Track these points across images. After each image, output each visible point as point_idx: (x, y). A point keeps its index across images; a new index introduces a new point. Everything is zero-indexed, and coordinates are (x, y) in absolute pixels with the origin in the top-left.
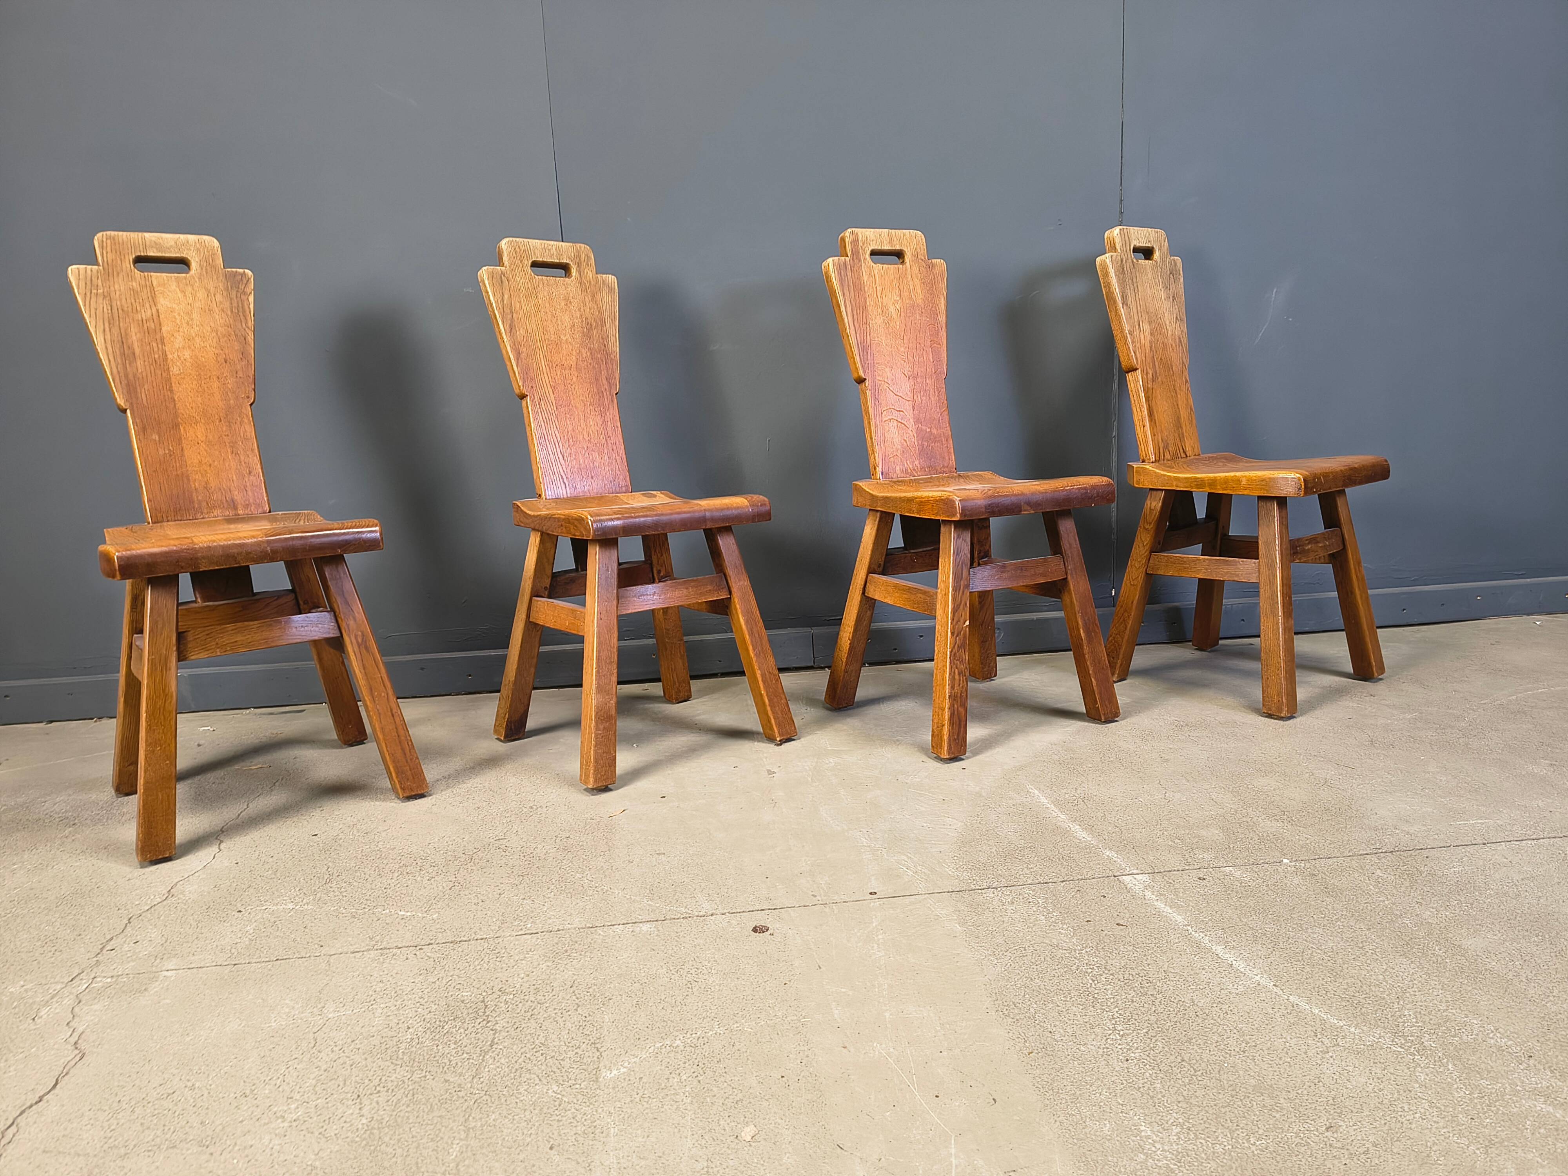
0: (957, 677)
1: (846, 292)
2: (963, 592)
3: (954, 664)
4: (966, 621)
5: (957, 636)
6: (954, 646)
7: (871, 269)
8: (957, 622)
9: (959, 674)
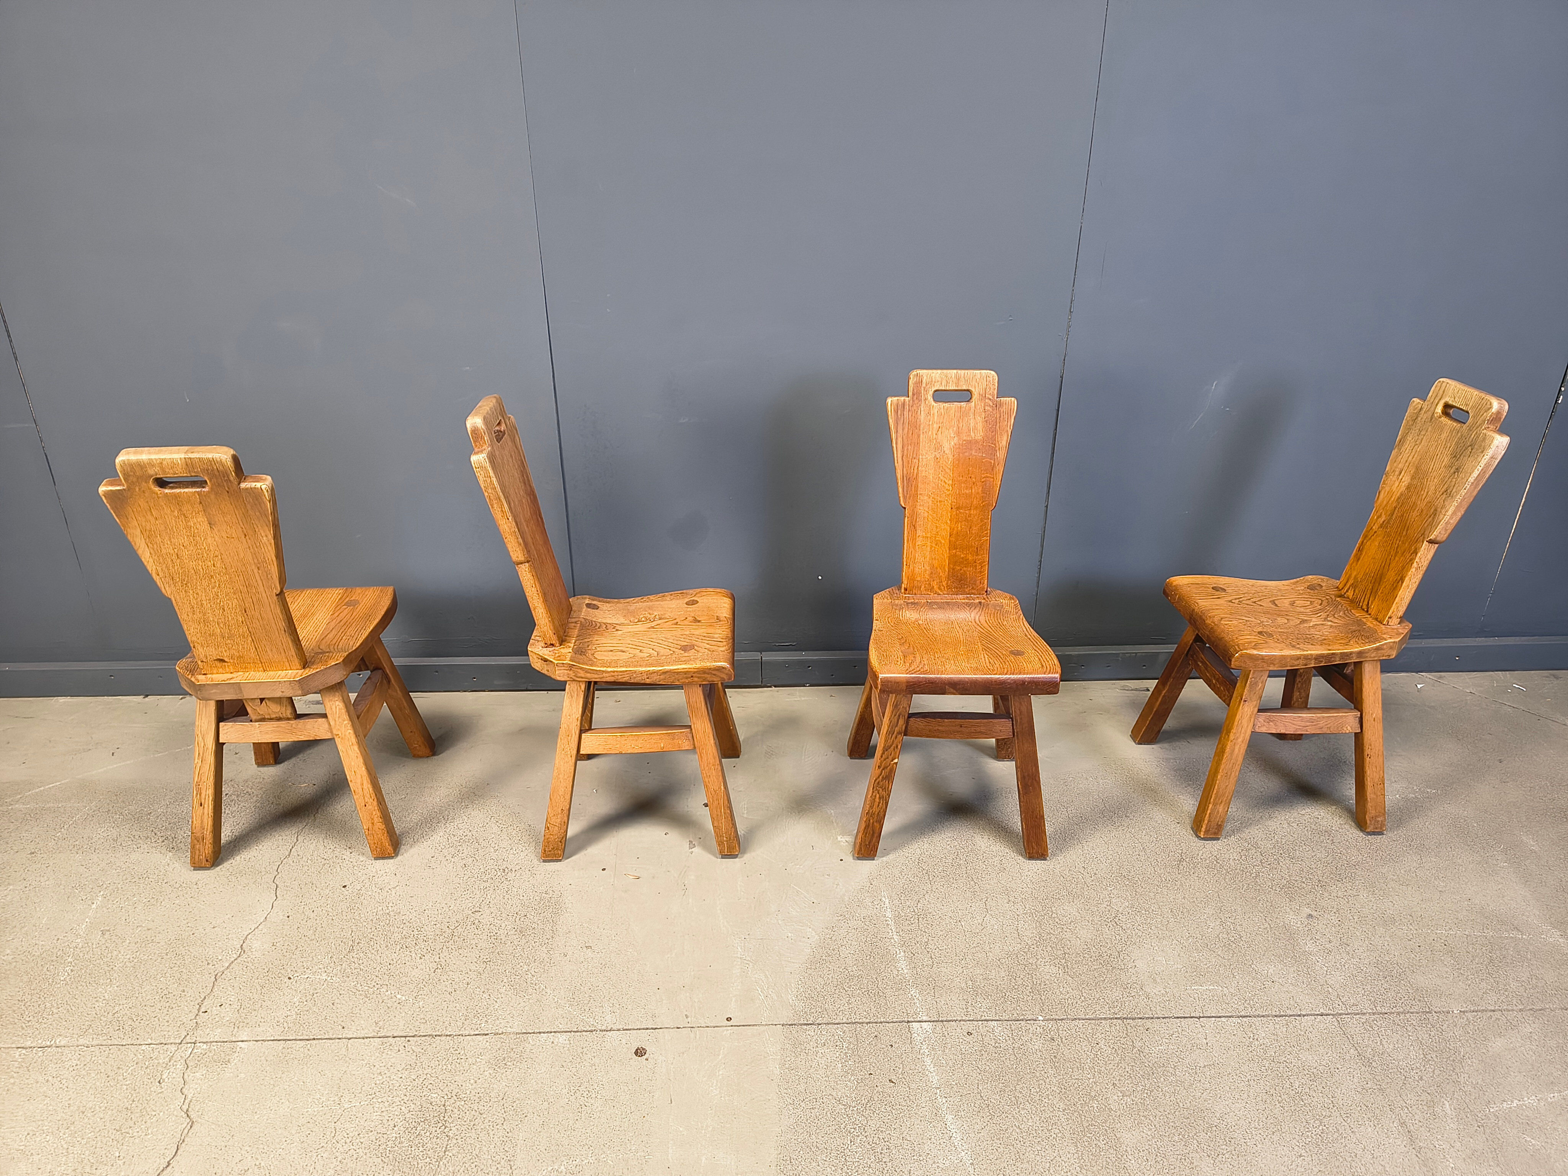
0: (877, 800)
1: (900, 431)
2: (896, 737)
3: (876, 789)
4: (895, 759)
5: (883, 769)
6: (879, 777)
7: (930, 407)
8: (885, 760)
9: (880, 798)
